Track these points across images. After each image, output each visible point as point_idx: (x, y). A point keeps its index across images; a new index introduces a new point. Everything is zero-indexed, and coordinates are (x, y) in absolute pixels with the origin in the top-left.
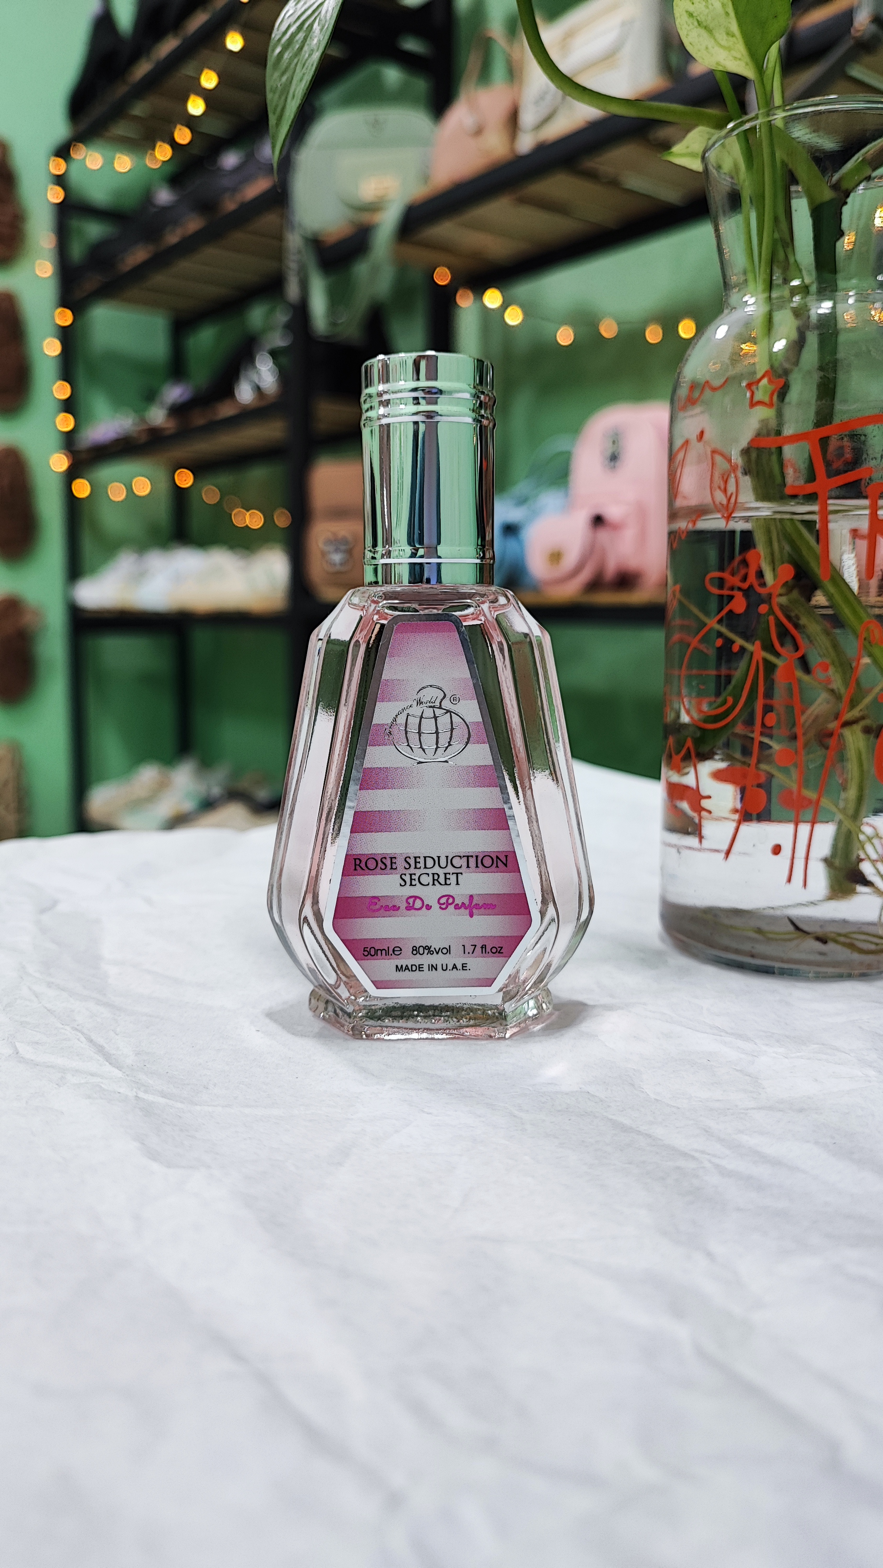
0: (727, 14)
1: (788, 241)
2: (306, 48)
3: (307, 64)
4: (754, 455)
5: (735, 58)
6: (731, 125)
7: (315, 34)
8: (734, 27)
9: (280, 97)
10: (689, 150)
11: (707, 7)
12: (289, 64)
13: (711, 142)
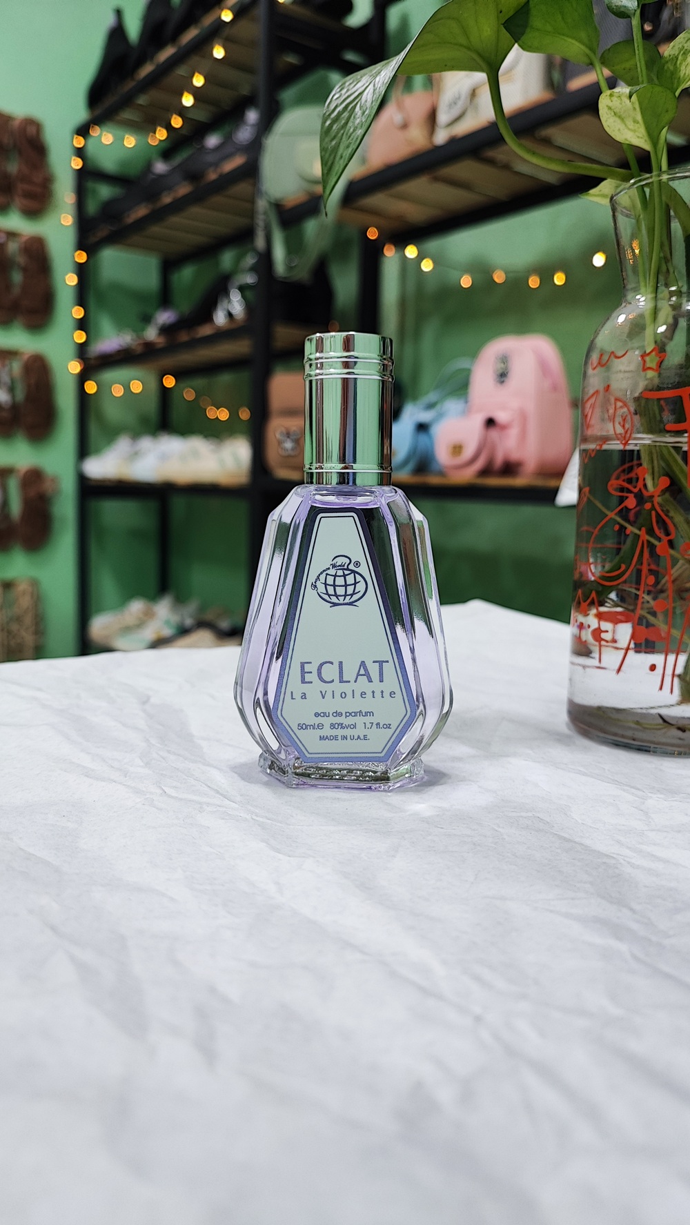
0: (635, 109)
1: (667, 259)
2: (350, 124)
3: (352, 137)
4: (643, 402)
5: (638, 137)
6: (632, 181)
7: (357, 116)
8: (639, 117)
9: (330, 155)
10: (601, 193)
11: (621, 104)
12: (338, 133)
13: (618, 191)
